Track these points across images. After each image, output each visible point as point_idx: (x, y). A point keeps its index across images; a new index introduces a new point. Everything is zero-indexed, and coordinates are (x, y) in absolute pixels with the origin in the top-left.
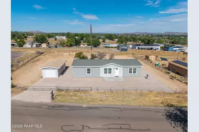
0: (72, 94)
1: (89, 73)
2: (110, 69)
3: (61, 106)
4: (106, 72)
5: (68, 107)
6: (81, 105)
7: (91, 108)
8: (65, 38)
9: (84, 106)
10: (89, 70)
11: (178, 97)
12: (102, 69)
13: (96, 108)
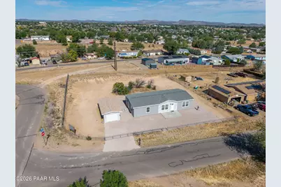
0: (148, 136)
1: (148, 111)
3: (153, 150)
5: (158, 149)
6: (166, 146)
7: (175, 147)
8: (47, 39)
9: (169, 146)
11: (226, 125)
12: (160, 106)
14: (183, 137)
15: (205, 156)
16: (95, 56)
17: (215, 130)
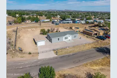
2: (67, 37)
3: (64, 56)
4: (65, 39)
5: (66, 56)
7: (74, 54)
9: (71, 54)
10: (59, 39)
11: (94, 44)
12: (64, 38)
13: (76, 54)
14: (77, 50)
15: (89, 57)
16: (30, 21)
17: (90, 46)
